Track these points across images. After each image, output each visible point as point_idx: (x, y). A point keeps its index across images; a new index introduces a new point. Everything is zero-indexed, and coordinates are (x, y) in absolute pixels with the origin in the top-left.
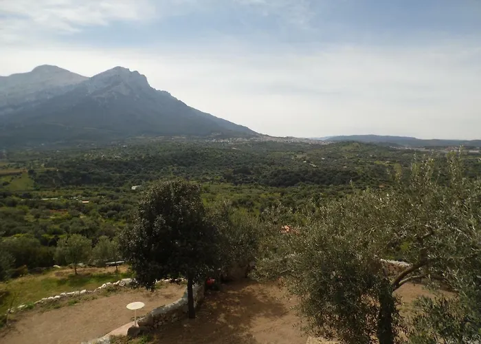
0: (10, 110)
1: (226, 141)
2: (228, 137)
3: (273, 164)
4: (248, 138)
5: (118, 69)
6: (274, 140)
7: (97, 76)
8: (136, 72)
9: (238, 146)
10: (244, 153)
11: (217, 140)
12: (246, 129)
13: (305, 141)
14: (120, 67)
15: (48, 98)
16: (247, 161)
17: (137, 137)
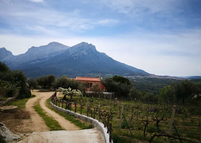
0: (38, 61)
1: (131, 77)
2: (133, 75)
3: (153, 89)
4: (143, 76)
5: (83, 43)
6: (157, 77)
7: (74, 46)
8: (91, 44)
9: (137, 80)
10: (139, 83)
11: (127, 76)
12: (143, 71)
13: (175, 78)
14: (84, 42)
15: (53, 56)
16: (140, 87)
17: (89, 74)
